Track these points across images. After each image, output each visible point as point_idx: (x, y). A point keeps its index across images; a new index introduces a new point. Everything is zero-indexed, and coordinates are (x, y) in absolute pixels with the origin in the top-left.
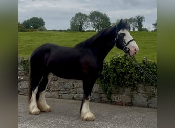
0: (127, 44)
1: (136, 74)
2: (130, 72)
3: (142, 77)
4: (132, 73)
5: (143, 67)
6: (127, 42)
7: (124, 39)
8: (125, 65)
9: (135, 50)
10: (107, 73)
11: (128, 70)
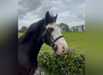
0: (55, 41)
1: (75, 67)
2: (70, 65)
3: (80, 70)
4: (71, 66)
5: (81, 60)
6: (55, 38)
7: (52, 34)
8: (65, 59)
9: (63, 48)
10: (50, 64)
11: (67, 62)
